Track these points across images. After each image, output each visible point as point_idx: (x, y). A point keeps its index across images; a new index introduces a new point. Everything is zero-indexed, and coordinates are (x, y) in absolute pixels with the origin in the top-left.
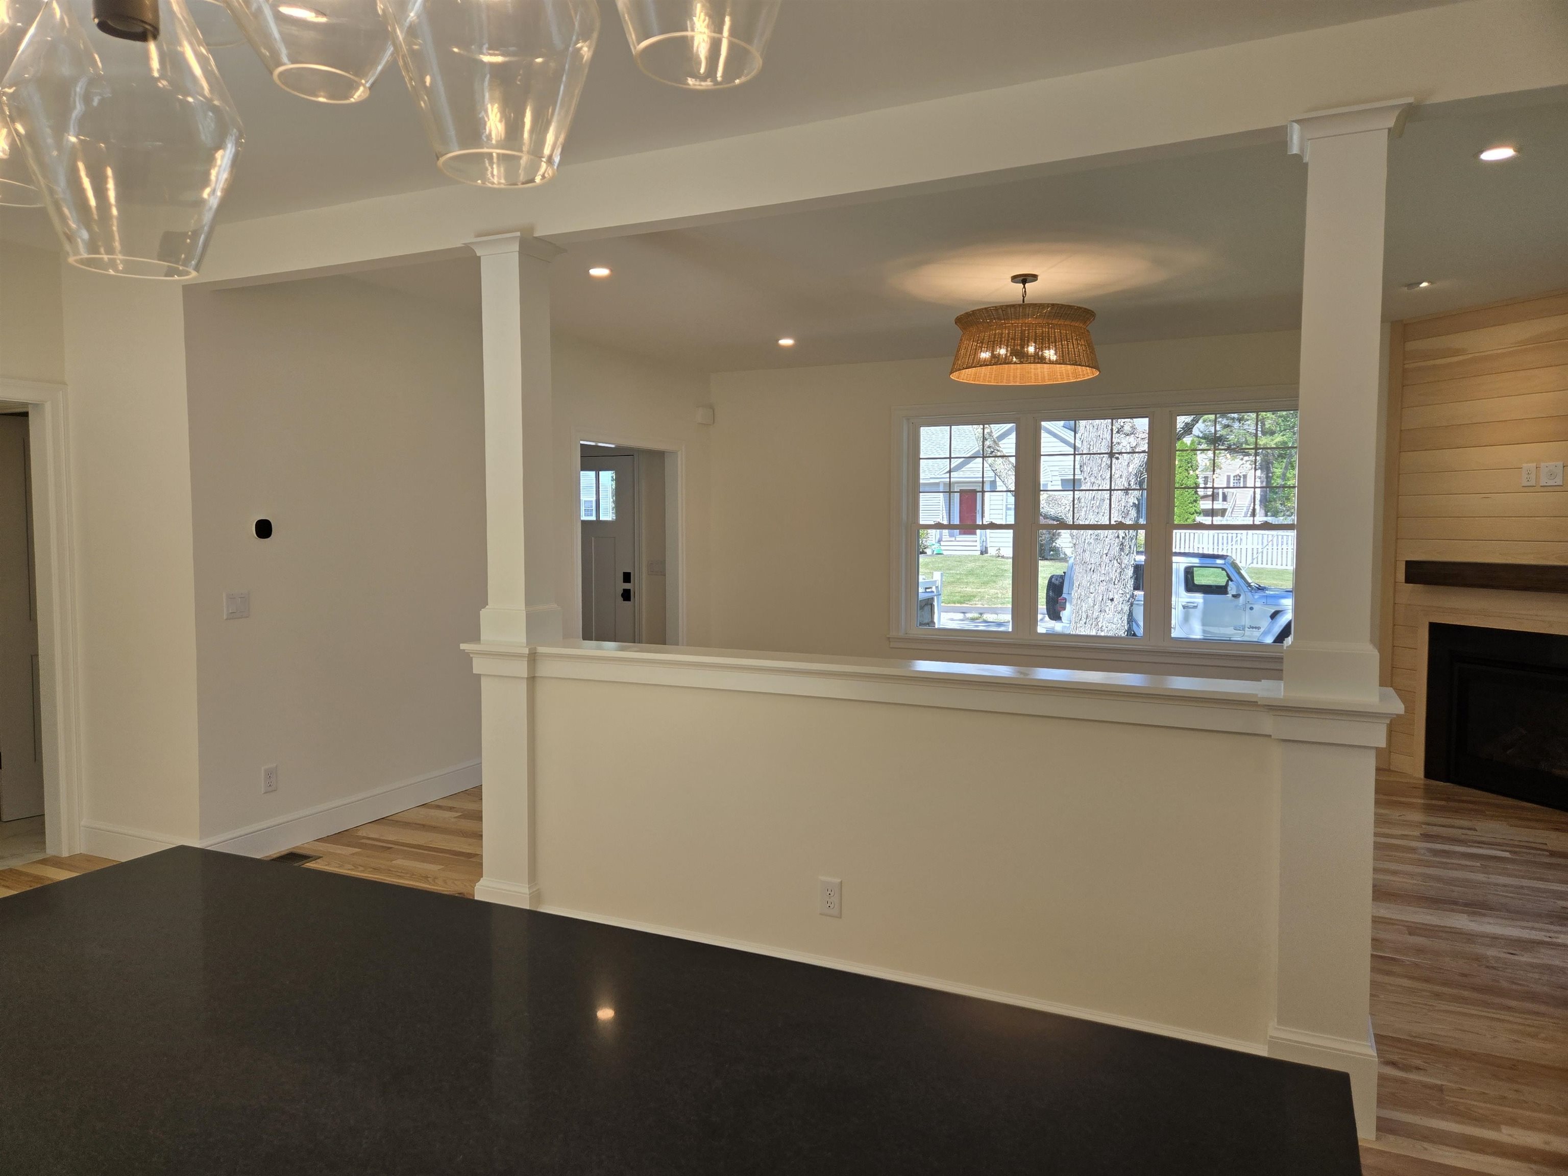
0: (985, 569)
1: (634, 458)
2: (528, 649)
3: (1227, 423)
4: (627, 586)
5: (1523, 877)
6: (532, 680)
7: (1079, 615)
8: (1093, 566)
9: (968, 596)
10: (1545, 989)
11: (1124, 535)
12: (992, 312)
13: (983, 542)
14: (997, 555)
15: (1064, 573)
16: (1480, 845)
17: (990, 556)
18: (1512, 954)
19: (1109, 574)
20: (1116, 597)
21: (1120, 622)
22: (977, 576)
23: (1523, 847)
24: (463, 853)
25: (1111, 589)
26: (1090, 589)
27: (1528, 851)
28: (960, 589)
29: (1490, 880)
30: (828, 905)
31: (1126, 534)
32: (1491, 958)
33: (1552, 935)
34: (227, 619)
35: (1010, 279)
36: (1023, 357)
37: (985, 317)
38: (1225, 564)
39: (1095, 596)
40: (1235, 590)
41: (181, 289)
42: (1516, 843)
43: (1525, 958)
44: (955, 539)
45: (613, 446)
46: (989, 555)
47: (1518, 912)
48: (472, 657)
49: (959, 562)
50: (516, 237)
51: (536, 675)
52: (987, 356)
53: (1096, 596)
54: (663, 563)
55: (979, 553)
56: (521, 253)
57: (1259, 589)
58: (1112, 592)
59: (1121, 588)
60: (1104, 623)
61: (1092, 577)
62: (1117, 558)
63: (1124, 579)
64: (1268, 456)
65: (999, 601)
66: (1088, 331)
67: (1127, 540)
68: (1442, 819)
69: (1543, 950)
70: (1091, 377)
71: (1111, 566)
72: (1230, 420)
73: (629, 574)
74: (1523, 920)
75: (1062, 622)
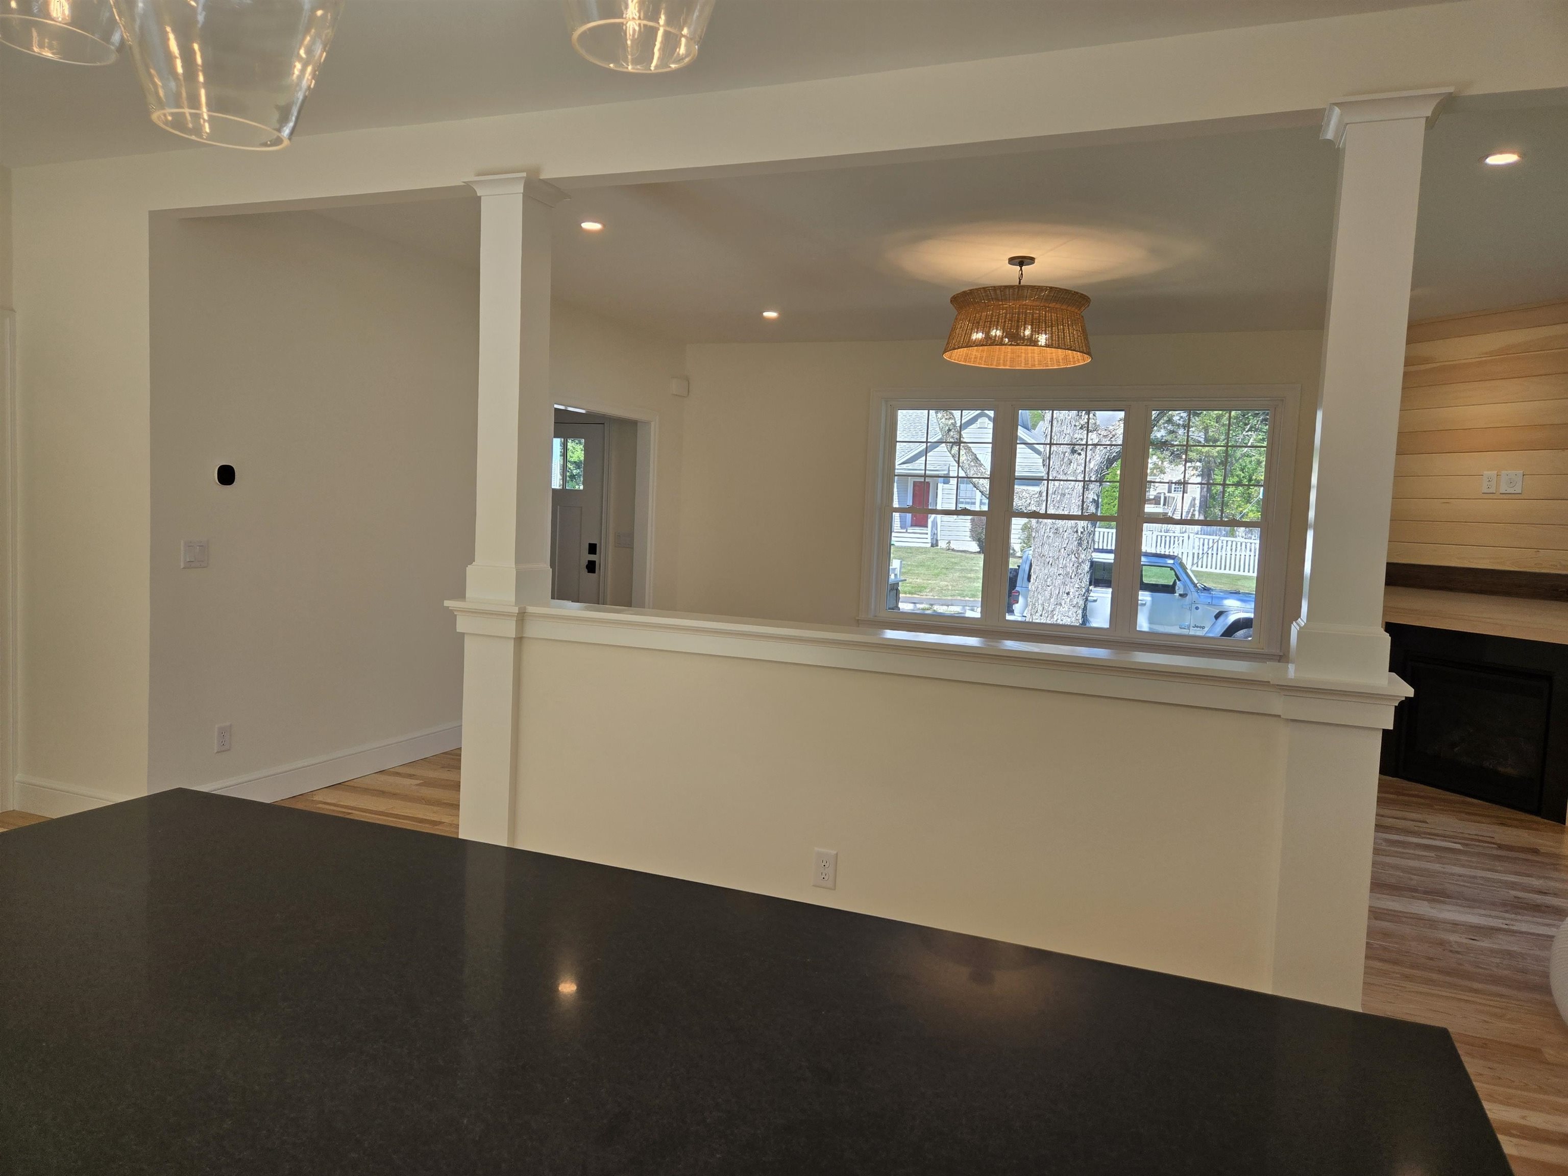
0: (935, 561)
1: (604, 426)
2: (517, 608)
3: (1172, 429)
4: (592, 557)
5: (1476, 868)
6: (519, 640)
7: (1035, 607)
8: (1051, 560)
9: (919, 587)
10: (1506, 972)
11: (1082, 530)
12: (990, 292)
13: (934, 534)
14: (948, 548)
15: (1019, 566)
16: (1432, 837)
17: (941, 549)
18: (1473, 940)
19: (1066, 567)
20: (1072, 590)
21: (1075, 615)
22: (928, 568)
23: (1472, 840)
24: (428, 820)
25: (1068, 583)
26: (1047, 581)
27: (1477, 843)
28: (911, 580)
29: (1447, 870)
30: (823, 877)
31: (1084, 530)
32: (1454, 943)
33: (1507, 922)
34: (184, 568)
35: (1007, 261)
36: (1015, 338)
37: (983, 296)
38: (1174, 564)
39: (1051, 589)
40: (1183, 590)
41: (148, 213)
42: (1467, 836)
43: (1485, 944)
44: (907, 531)
45: (583, 411)
46: (939, 547)
47: (1474, 900)
48: (456, 615)
49: (910, 553)
50: (521, 178)
51: (524, 636)
52: (980, 337)
53: (1053, 589)
54: (631, 535)
55: (929, 545)
56: (525, 196)
57: (1205, 589)
58: (1069, 586)
59: (1078, 582)
60: (1059, 616)
61: (1050, 571)
62: (1075, 552)
63: (1081, 574)
64: (1209, 463)
65: (949, 593)
66: (1082, 317)
67: (1085, 535)
68: (1398, 812)
69: (1501, 937)
70: (1082, 364)
71: (1069, 560)
72: (1176, 426)
73: (595, 545)
74: (1479, 908)
75: (1015, 615)
